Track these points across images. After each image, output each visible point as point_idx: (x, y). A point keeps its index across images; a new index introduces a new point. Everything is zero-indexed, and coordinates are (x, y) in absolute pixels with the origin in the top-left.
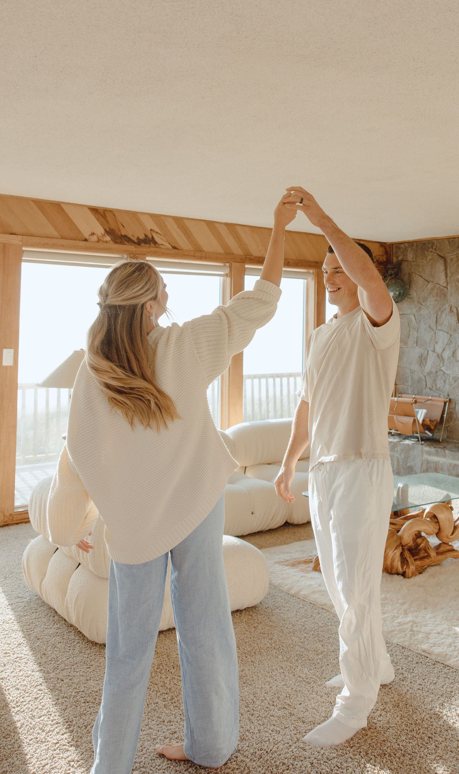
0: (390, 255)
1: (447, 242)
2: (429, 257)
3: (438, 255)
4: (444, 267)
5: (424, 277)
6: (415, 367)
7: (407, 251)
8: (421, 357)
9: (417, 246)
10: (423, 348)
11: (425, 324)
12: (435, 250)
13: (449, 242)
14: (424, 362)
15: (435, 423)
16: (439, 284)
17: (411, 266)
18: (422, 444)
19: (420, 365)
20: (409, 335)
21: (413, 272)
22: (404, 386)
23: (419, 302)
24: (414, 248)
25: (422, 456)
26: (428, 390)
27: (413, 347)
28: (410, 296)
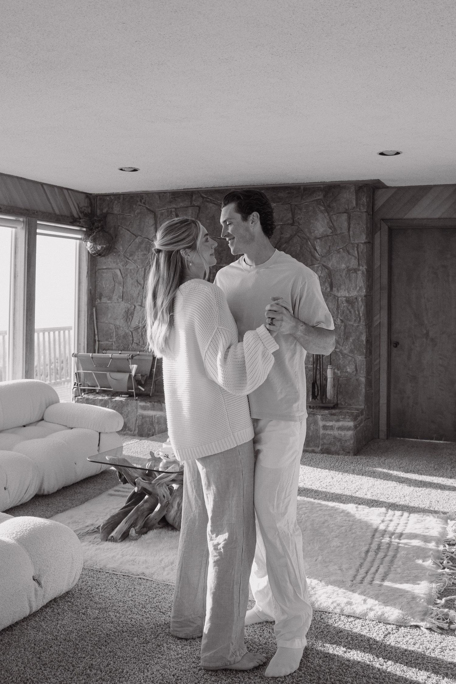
0: (94, 207)
1: (157, 197)
2: (138, 211)
3: (147, 209)
4: (154, 222)
5: (132, 232)
6: (120, 322)
7: (113, 204)
8: (127, 312)
9: (124, 199)
10: (129, 303)
11: (132, 279)
12: (144, 203)
13: (160, 197)
14: (130, 317)
15: (145, 378)
16: (148, 238)
17: (117, 219)
18: (136, 400)
19: (126, 321)
20: (114, 290)
21: (119, 226)
22: (108, 342)
23: (125, 256)
24: (120, 201)
25: (137, 411)
26: (134, 346)
27: (118, 303)
28: (116, 250)
